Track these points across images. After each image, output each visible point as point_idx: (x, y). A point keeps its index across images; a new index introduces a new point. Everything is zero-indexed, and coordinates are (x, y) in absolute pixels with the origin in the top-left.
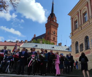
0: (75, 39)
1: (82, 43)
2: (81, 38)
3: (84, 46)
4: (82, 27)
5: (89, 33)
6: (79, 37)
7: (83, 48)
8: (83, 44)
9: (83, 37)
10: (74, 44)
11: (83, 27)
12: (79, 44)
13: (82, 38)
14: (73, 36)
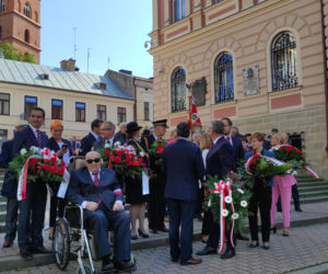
0: (171, 58)
1: (204, 78)
2: (201, 58)
3: (211, 87)
4: (207, 15)
5: (236, 45)
6: (189, 54)
7: (207, 96)
8: (207, 79)
9: (209, 55)
10: (168, 77)
11: (211, 18)
12: (190, 79)
13: (204, 58)
14: (163, 47)
